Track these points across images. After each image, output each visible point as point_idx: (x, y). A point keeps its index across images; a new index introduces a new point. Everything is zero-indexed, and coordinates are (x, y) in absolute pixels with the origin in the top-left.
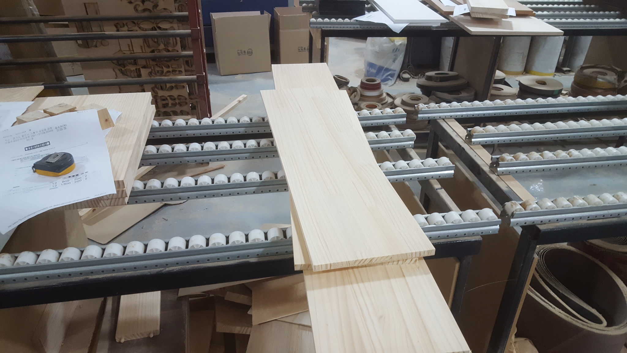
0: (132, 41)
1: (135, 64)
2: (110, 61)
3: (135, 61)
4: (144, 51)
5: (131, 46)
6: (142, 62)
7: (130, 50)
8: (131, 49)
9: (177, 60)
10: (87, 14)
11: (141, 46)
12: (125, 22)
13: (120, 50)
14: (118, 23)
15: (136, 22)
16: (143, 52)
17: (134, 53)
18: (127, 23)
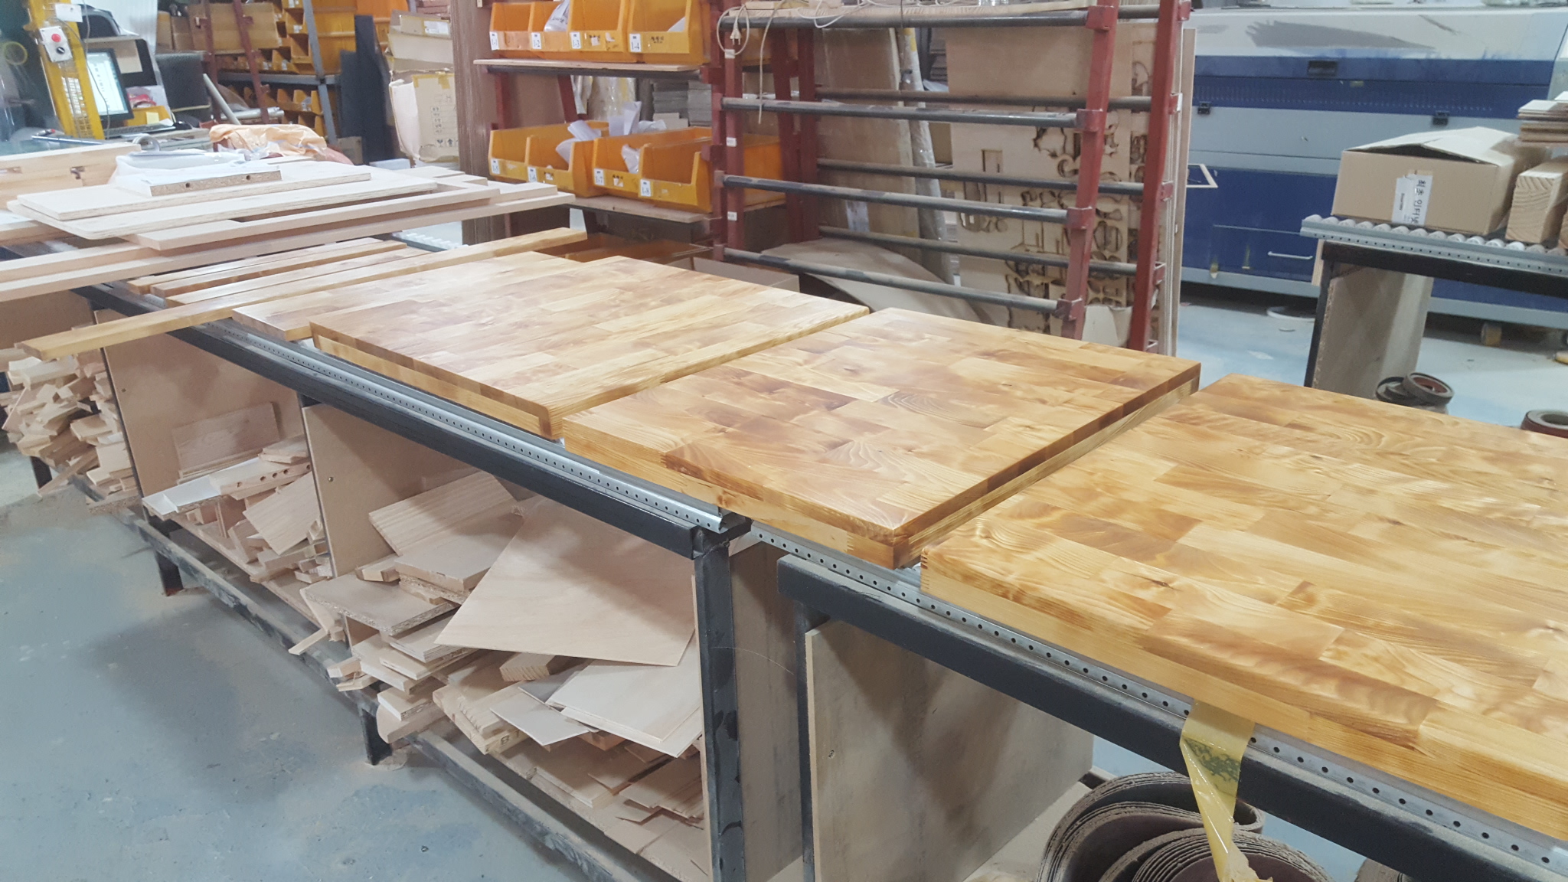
0: (1045, 229)
1: (1043, 274)
2: (1003, 261)
3: (1043, 267)
4: (1060, 252)
5: (1040, 238)
6: (1052, 272)
7: (1038, 246)
8: (1040, 244)
9: (1117, 278)
10: (984, 170)
11: (1058, 242)
12: (1038, 191)
13: (1022, 244)
14: (1028, 193)
15: (1056, 192)
16: (1058, 253)
17: (1044, 252)
18: (1041, 194)
